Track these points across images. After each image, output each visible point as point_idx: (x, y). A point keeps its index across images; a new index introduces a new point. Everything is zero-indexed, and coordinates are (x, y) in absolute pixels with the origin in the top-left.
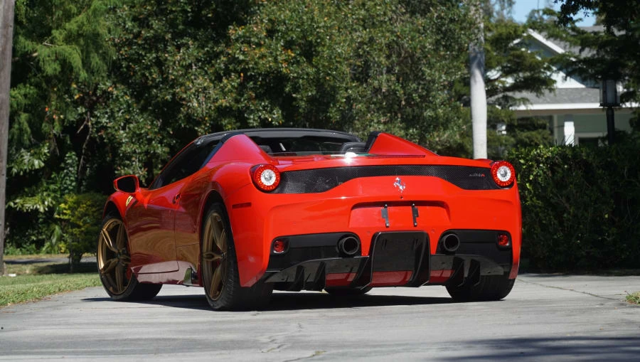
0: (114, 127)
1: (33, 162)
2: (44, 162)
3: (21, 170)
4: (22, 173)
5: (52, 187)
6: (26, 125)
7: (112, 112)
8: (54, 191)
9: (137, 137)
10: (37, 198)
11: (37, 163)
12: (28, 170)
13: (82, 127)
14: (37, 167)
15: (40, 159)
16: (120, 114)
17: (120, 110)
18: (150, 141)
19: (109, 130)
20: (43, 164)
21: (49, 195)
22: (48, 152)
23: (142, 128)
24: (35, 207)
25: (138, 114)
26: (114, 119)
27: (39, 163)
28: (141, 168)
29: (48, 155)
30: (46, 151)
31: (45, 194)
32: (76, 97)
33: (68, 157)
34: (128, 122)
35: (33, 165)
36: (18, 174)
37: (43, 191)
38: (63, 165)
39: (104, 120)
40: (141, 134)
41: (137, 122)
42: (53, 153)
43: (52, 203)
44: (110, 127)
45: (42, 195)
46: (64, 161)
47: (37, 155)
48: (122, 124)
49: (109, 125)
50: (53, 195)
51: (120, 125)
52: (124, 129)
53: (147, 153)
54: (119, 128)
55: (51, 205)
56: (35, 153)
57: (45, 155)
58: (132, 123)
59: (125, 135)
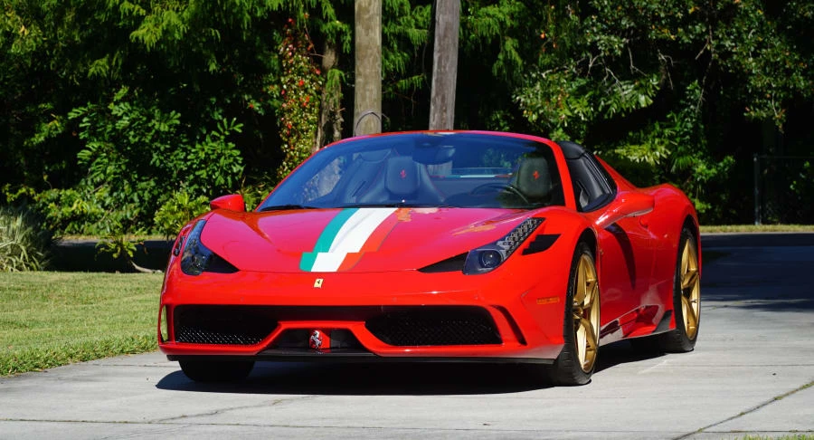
0: (741, 53)
1: (637, 97)
2: (652, 98)
3: (622, 109)
4: (623, 113)
5: (667, 132)
6: (515, 56)
7: (739, 33)
8: (671, 137)
9: (772, 68)
10: (646, 147)
11: (644, 100)
12: (631, 111)
13: (701, 52)
14: (643, 105)
15: (646, 94)
16: (750, 35)
17: (750, 29)
18: (788, 73)
19: (735, 57)
20: (651, 102)
21: (662, 143)
22: (657, 85)
23: (778, 55)
24: (642, 159)
25: (774, 35)
26: (742, 41)
27: (646, 100)
28: (777, 109)
29: (658, 88)
30: (655, 83)
31: (657, 141)
32: (691, 11)
33: (690, 90)
34: (760, 45)
35: (638, 103)
36: (617, 115)
37: (654, 137)
38: (682, 102)
39: (728, 43)
40: (777, 63)
41: (772, 46)
42: (664, 86)
43: (665, 153)
44: (736, 53)
45: (653, 142)
46: (684, 97)
47: (642, 88)
48: (753, 49)
49: (734, 50)
50: (667, 142)
51: (749, 50)
52: (755, 55)
53: (785, 88)
54: (748, 55)
55: (664, 156)
56: (641, 85)
57: (654, 88)
58: (766, 48)
59: (754, 64)
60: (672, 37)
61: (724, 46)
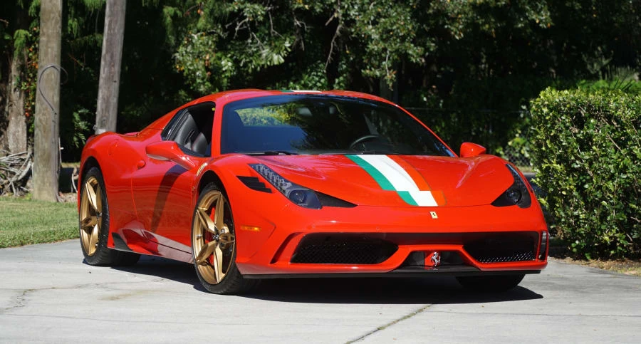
0: (363, 21)
1: (272, 56)
2: (284, 58)
3: (259, 65)
4: (259, 69)
7: (362, 4)
9: (388, 34)
11: (277, 59)
12: (266, 67)
13: (331, 19)
14: (276, 63)
15: (279, 53)
16: (371, 6)
17: (371, 1)
19: (358, 24)
20: (282, 60)
22: (290, 47)
23: (395, 23)
25: (391, 7)
26: (364, 11)
27: (279, 58)
28: (390, 70)
29: (289, 50)
30: (288, 46)
34: (379, 15)
35: (272, 61)
36: (254, 70)
39: (353, 13)
40: (393, 30)
41: (390, 16)
42: (295, 48)
44: (358, 21)
47: (277, 49)
48: (372, 18)
49: (357, 19)
51: (370, 19)
52: (374, 23)
53: (398, 52)
54: (368, 23)
56: (276, 46)
57: (286, 49)
58: (385, 17)
59: (373, 30)
60: (307, 7)
61: (349, 15)
